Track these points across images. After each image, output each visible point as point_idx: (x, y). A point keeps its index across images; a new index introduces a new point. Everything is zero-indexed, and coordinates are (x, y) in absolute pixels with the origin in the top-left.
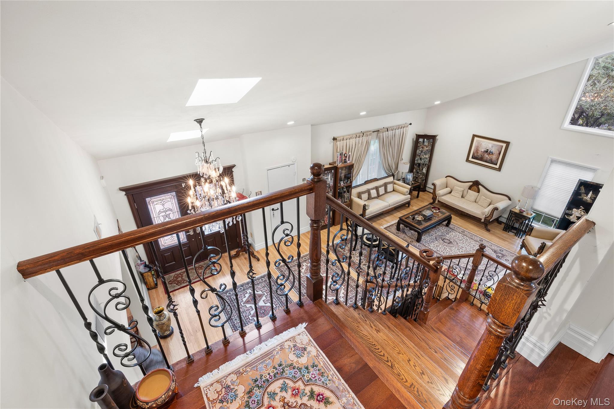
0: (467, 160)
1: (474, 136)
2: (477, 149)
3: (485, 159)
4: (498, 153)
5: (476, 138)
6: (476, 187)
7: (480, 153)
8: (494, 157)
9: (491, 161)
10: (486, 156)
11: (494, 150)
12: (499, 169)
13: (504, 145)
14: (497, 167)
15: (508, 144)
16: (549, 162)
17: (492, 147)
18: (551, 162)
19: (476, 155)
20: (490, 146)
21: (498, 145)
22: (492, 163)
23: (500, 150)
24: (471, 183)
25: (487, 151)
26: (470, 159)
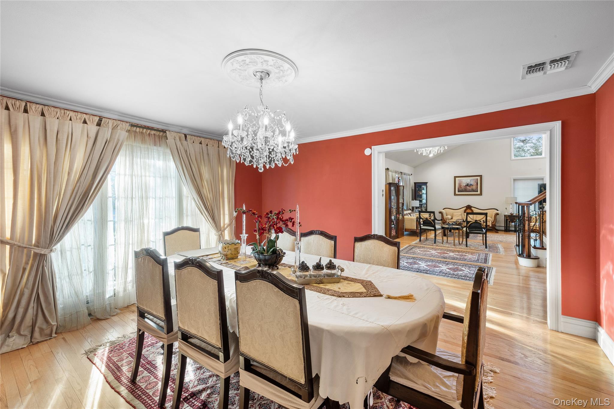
0: (455, 194)
1: (455, 177)
2: (460, 185)
3: (468, 190)
4: (476, 184)
5: (457, 179)
6: (469, 209)
7: (463, 187)
8: (474, 187)
9: (473, 190)
10: (468, 188)
11: (473, 183)
12: (481, 194)
13: (479, 178)
14: (479, 193)
15: (481, 176)
16: (512, 181)
17: (471, 181)
18: (514, 181)
19: (460, 189)
20: (469, 181)
21: (474, 179)
22: (473, 191)
23: (477, 181)
24: (465, 208)
25: (468, 185)
26: (457, 193)
